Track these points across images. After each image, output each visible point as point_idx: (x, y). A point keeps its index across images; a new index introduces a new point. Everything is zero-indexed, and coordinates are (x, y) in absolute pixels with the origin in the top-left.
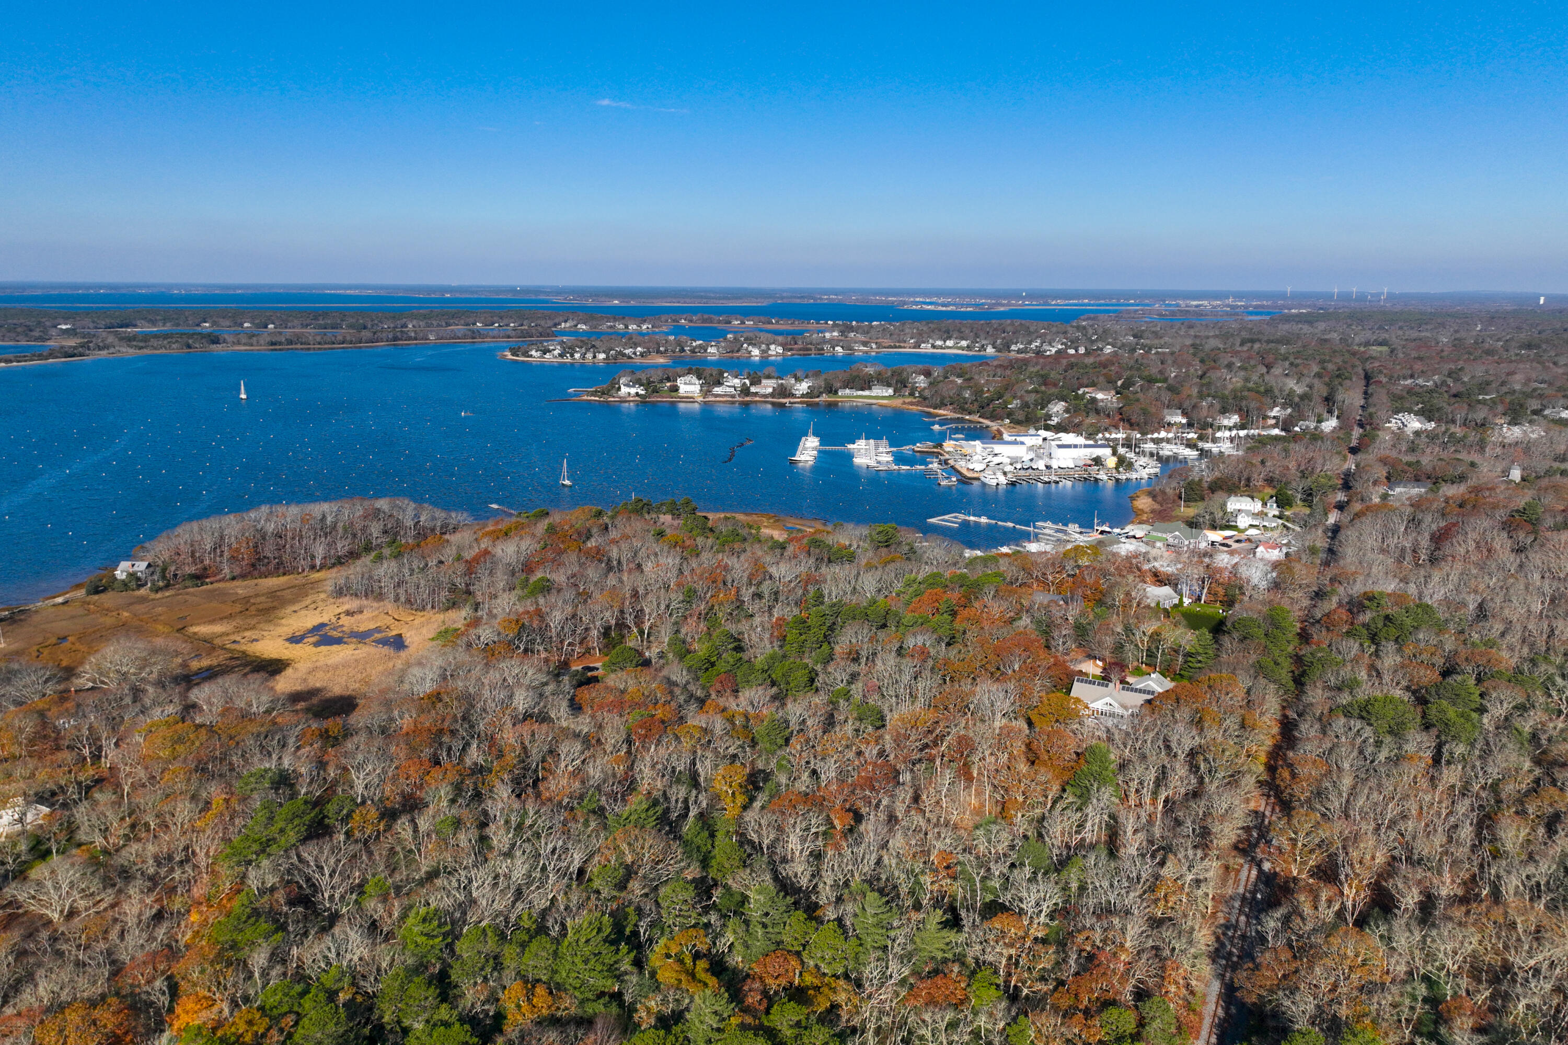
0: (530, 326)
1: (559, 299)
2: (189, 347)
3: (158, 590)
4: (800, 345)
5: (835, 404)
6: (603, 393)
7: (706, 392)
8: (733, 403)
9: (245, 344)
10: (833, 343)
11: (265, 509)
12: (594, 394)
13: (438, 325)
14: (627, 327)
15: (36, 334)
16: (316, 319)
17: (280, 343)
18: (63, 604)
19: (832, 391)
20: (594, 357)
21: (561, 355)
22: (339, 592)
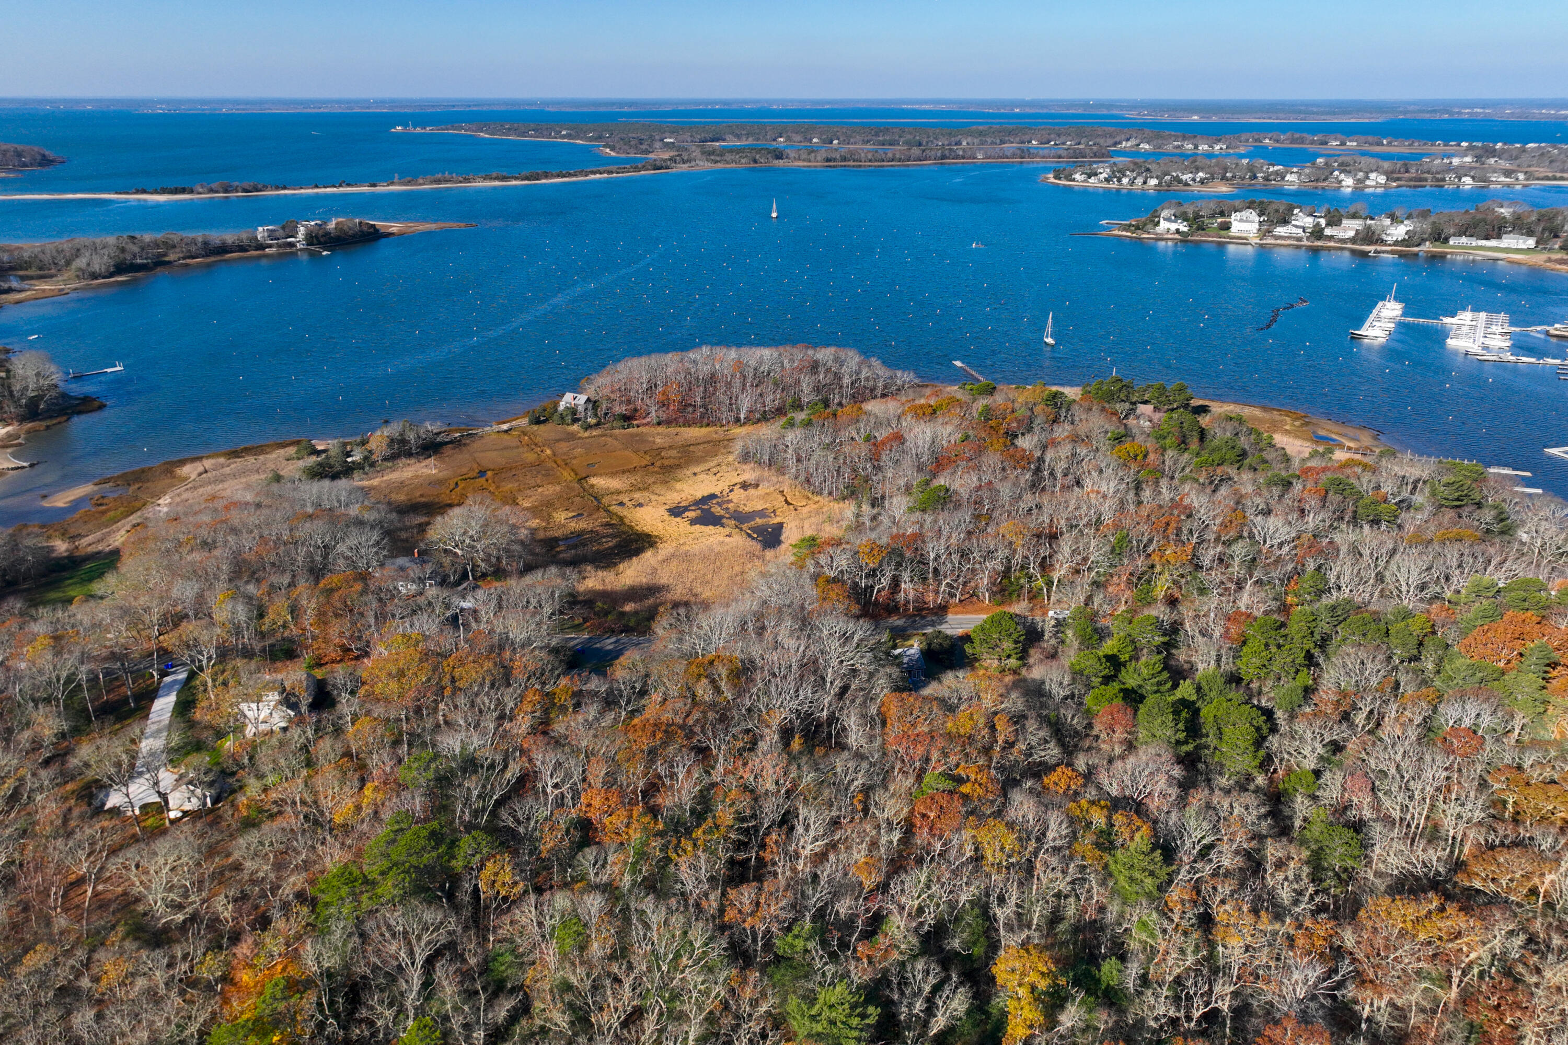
0: (1087, 145)
1: (1131, 114)
2: (755, 161)
3: (588, 427)
4: (1413, 173)
5: (1442, 256)
6: (1138, 228)
7: (1265, 232)
8: (1298, 247)
9: (804, 160)
10: (1460, 172)
11: (705, 350)
12: (1127, 228)
13: (992, 143)
14: (1196, 147)
15: (644, 147)
16: (877, 135)
17: (835, 160)
18: (506, 431)
19: (1439, 237)
20: (1145, 183)
21: (1107, 180)
22: (746, 457)
